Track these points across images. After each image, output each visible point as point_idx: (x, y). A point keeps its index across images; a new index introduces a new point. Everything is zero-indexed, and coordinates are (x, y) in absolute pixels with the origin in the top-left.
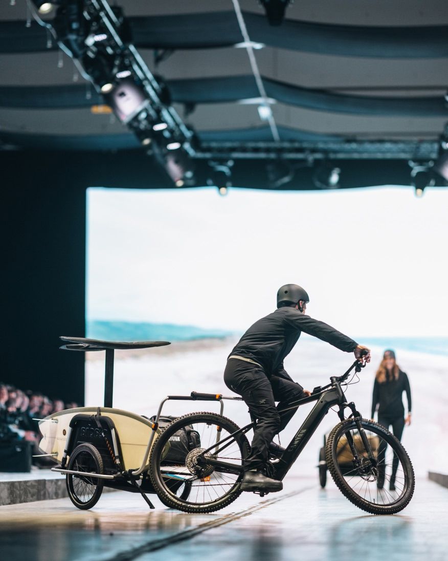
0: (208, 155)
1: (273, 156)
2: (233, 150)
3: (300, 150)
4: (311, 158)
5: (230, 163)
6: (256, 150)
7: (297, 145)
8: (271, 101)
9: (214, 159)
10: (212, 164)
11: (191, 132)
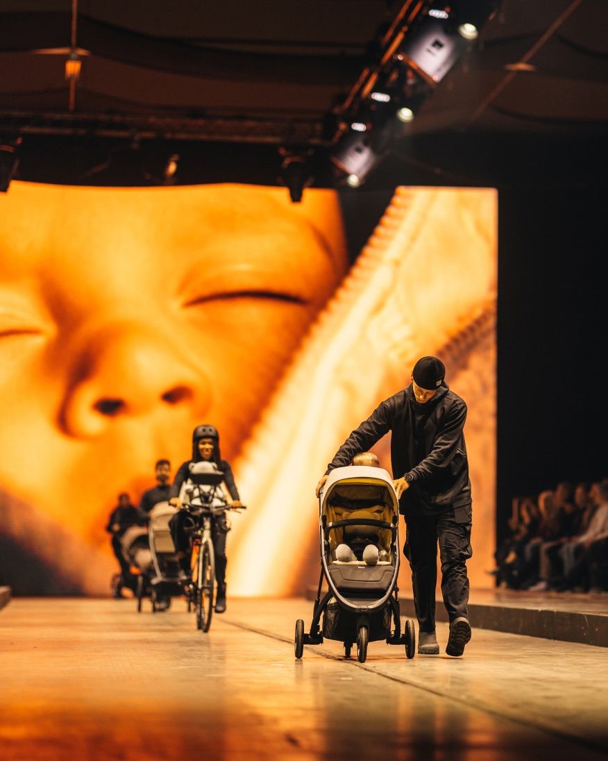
3: (122, 126)
4: (138, 137)
5: (18, 142)
7: (117, 118)
8: (82, 52)
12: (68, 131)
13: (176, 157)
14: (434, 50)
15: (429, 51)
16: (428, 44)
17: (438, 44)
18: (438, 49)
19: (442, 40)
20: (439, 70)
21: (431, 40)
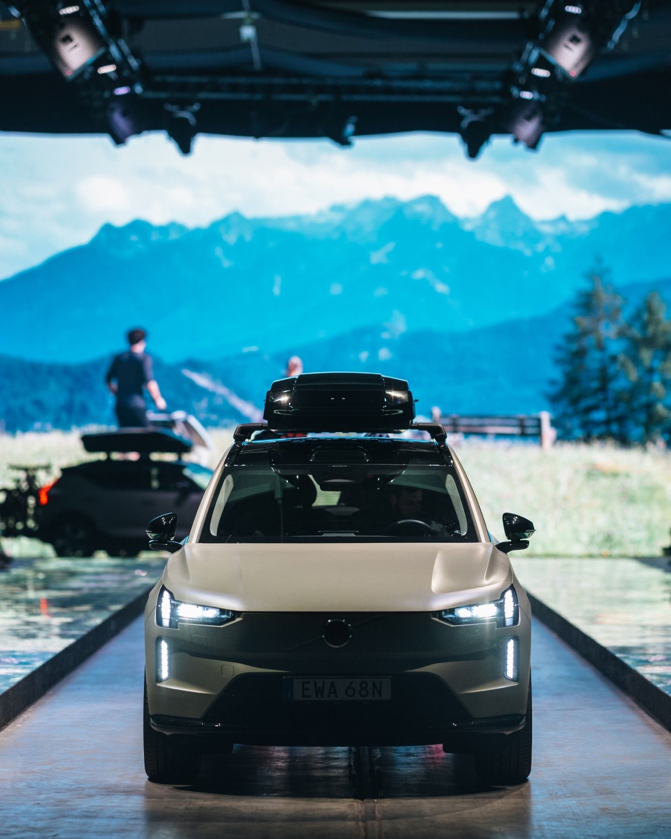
0: (163, 95)
1: (258, 97)
2: (200, 87)
3: (299, 89)
4: (315, 100)
5: (196, 107)
6: (234, 88)
7: (294, 81)
8: (255, 16)
9: (173, 102)
10: (169, 107)
11: (139, 60)
12: (245, 96)
13: (353, 119)
14: (571, 45)
15: (567, 47)
16: (565, 40)
17: (575, 40)
18: (575, 45)
19: (580, 35)
20: (576, 65)
21: (569, 35)
